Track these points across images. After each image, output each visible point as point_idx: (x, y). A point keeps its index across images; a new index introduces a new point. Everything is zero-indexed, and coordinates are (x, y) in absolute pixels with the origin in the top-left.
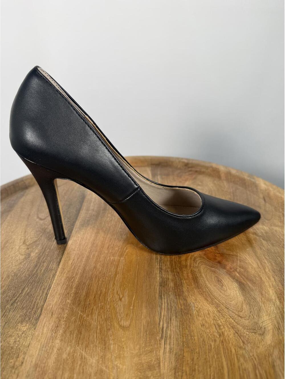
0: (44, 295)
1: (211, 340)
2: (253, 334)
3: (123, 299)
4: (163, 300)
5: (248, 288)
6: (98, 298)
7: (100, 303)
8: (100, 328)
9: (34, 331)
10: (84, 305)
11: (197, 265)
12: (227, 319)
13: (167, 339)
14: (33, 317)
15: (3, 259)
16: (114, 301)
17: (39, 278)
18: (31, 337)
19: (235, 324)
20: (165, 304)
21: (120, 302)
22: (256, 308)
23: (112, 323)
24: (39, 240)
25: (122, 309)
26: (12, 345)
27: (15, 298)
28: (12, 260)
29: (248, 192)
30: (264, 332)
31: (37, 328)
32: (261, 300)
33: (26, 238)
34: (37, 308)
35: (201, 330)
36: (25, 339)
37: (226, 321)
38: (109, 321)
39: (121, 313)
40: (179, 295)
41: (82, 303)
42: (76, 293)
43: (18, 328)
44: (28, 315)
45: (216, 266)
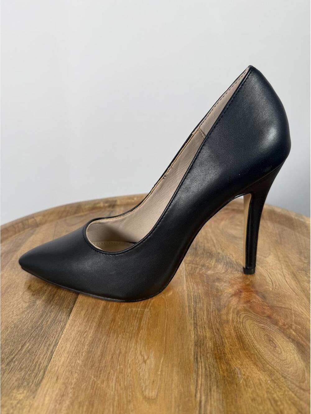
0: (49, 353)
3: (148, 362)
4: (200, 364)
6: (116, 358)
7: (119, 365)
8: (118, 399)
9: (33, 401)
10: (99, 368)
11: (241, 321)
12: (285, 391)
14: (33, 381)
15: (4, 306)
16: (136, 363)
18: (29, 409)
19: (296, 399)
20: (202, 369)
21: (144, 365)
23: (134, 393)
25: (147, 374)
28: (13, 308)
29: (297, 234)
31: (36, 396)
34: (39, 370)
35: (251, 406)
36: (21, 411)
37: (285, 395)
38: (130, 390)
39: (146, 379)
40: (220, 358)
41: (97, 365)
42: (89, 352)
43: (12, 396)
44: (27, 378)
45: (265, 322)
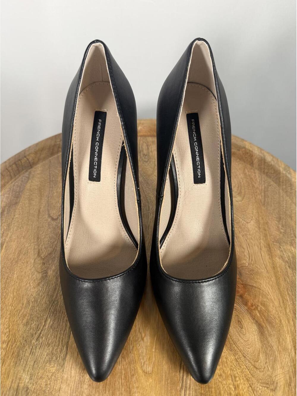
1: (227, 393)
2: (266, 388)
3: (145, 339)
5: (266, 332)
8: (125, 373)
9: (63, 374)
13: (186, 390)
14: (60, 356)
15: (20, 277)
16: (136, 340)
17: (60, 306)
18: (61, 380)
21: (142, 342)
22: (272, 358)
23: (135, 368)
24: (54, 252)
25: (145, 352)
26: (44, 389)
27: (40, 332)
28: (29, 278)
29: (281, 191)
30: (276, 388)
31: (65, 370)
32: (277, 349)
33: (40, 248)
35: (218, 381)
36: (56, 382)
37: (242, 372)
38: (133, 366)
39: (144, 355)
43: (47, 368)
44: (54, 354)
45: (238, 302)
